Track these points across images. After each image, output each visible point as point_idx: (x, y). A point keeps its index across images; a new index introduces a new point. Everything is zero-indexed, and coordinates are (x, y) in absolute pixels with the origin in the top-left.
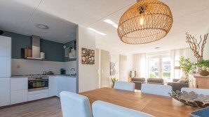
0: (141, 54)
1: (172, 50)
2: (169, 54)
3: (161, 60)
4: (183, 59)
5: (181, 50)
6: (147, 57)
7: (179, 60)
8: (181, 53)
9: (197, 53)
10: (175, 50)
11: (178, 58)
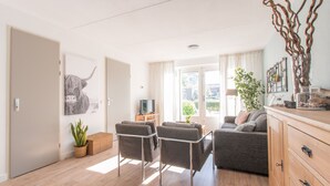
0: (164, 63)
1: (221, 56)
2: (218, 64)
3: (202, 76)
4: (241, 74)
5: (239, 55)
6: (177, 68)
7: (235, 75)
8: (238, 63)
9: (296, 40)
10: (227, 56)
11: (232, 72)
